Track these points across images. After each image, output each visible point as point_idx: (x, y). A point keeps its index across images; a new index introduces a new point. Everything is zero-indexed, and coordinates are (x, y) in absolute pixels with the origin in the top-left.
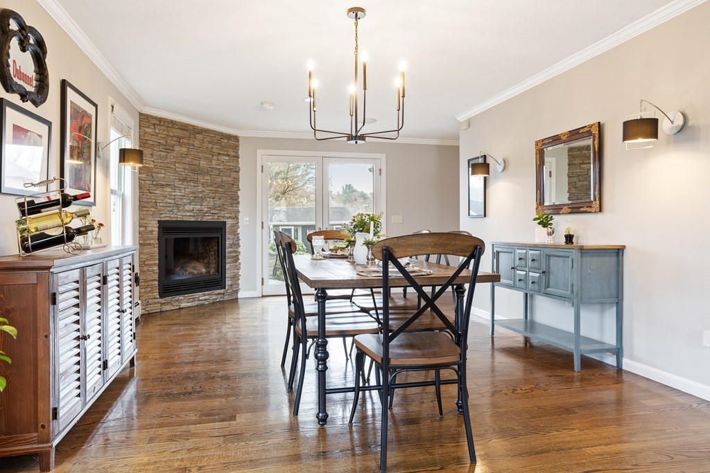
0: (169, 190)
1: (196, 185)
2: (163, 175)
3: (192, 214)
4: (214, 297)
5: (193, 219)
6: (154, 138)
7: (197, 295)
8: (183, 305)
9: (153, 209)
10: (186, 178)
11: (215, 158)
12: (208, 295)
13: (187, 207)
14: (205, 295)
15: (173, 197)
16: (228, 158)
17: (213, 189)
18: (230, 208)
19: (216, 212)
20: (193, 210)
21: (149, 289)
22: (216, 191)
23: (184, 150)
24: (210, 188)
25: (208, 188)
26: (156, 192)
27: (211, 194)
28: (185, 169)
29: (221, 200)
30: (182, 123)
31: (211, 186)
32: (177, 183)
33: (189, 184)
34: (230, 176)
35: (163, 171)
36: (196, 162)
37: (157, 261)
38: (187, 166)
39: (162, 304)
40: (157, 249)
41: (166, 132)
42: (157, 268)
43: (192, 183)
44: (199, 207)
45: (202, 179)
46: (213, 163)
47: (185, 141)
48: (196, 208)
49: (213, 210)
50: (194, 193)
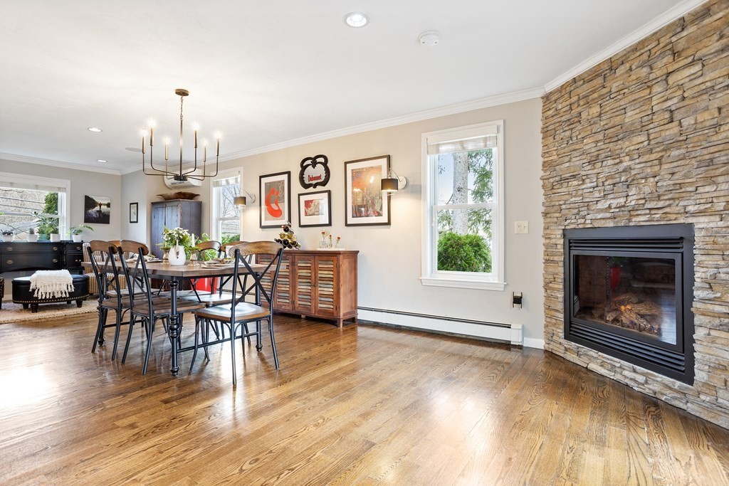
0: (576, 183)
1: (618, 161)
2: (567, 165)
3: (608, 215)
4: (656, 387)
5: (611, 224)
6: (556, 119)
7: (618, 362)
8: (593, 366)
9: (558, 215)
10: (598, 155)
11: (657, 89)
12: (643, 374)
13: (600, 206)
14: (635, 371)
15: (580, 192)
16: (697, 68)
17: (654, 156)
18: (707, 189)
19: (660, 204)
20: (610, 207)
21: (554, 321)
22: (660, 159)
23: (595, 110)
24: (646, 158)
25: (641, 160)
26: (559, 191)
27: (649, 170)
28: (597, 141)
29: (676, 177)
30: (590, 70)
31: (651, 151)
32: (587, 170)
33: (604, 163)
34: (706, 109)
35: (567, 159)
36: (617, 120)
37: (561, 286)
38: (600, 136)
39: (566, 349)
40: (561, 270)
41: (568, 103)
42: (560, 295)
43: (610, 162)
44: (622, 200)
45: (627, 145)
46: (653, 103)
47: (595, 95)
48: (614, 203)
49: (651, 200)
50: (611, 177)
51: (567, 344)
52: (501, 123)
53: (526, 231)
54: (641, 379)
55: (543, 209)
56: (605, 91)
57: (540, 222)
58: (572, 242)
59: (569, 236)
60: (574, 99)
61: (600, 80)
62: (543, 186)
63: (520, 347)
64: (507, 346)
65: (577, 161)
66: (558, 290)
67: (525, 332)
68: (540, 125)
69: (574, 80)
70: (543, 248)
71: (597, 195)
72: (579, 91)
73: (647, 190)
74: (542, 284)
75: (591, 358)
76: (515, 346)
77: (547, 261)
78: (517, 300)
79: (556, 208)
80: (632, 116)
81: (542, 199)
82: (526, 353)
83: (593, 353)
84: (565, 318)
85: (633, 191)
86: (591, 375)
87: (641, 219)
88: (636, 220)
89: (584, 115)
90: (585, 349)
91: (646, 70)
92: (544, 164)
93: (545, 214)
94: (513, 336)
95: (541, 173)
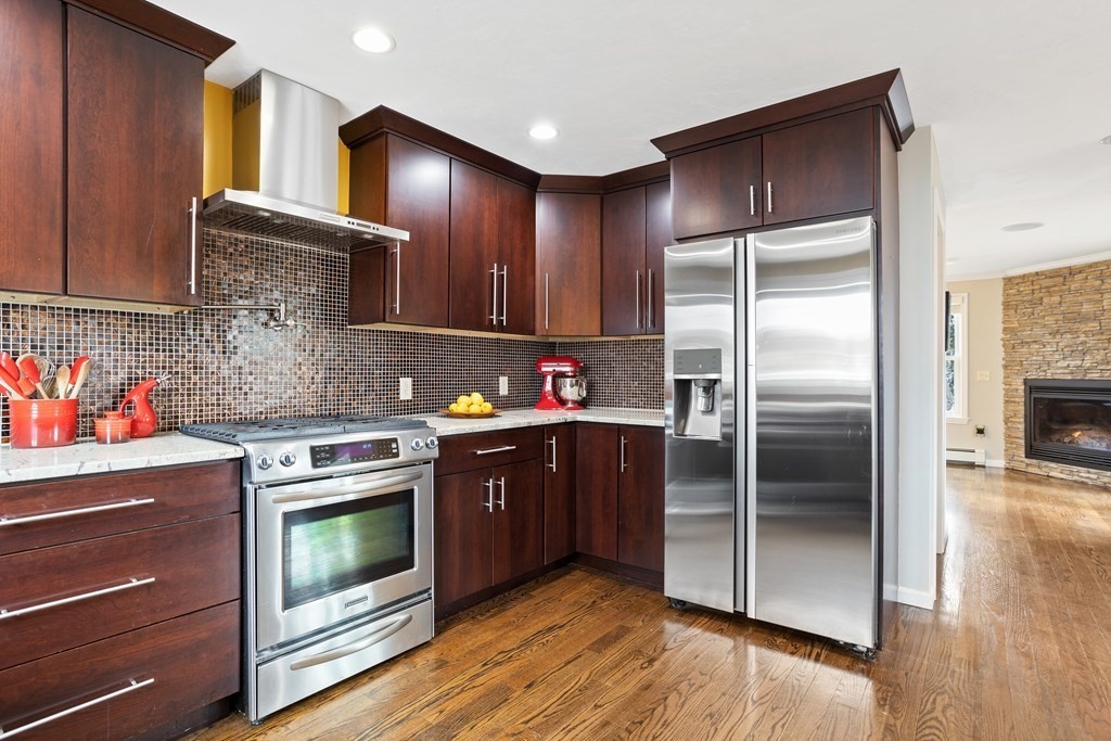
0: (1037, 346)
1: (1075, 336)
2: (1029, 332)
3: (1067, 371)
4: (1106, 480)
5: (1069, 377)
6: (1017, 298)
7: (1075, 468)
8: (1053, 474)
9: (1019, 368)
10: (1058, 330)
12: (1096, 473)
13: (1059, 364)
14: (1089, 472)
15: (1041, 353)
17: (1104, 337)
19: (1108, 368)
20: (1068, 366)
21: (1015, 446)
23: (1056, 299)
24: (1098, 337)
25: (1094, 338)
26: (1020, 350)
27: (1100, 345)
28: (1057, 321)
30: (1053, 270)
31: (1102, 333)
32: (1048, 338)
33: (1064, 336)
35: (1028, 328)
36: (1076, 309)
37: (1022, 420)
38: (1061, 317)
39: (1028, 465)
40: (1023, 408)
41: (1031, 287)
42: (1022, 427)
43: (1069, 336)
44: (1079, 363)
45: (1084, 328)
46: (1104, 304)
47: (1057, 288)
48: (1073, 363)
49: (1102, 364)
50: (1070, 346)
51: (1028, 461)
52: (966, 295)
53: (988, 379)
54: (1095, 477)
55: (1003, 363)
56: (1064, 287)
57: (1001, 373)
58: (1032, 388)
59: (1030, 384)
60: (1037, 287)
61: (1061, 279)
62: (1004, 345)
63: (984, 467)
64: (971, 466)
65: (1038, 331)
66: (1020, 423)
67: (987, 455)
68: (1001, 299)
69: (1037, 274)
70: (1003, 392)
71: (1057, 357)
72: (1041, 282)
73: (1099, 357)
74: (1002, 418)
75: (1051, 469)
76: (979, 466)
77: (1006, 402)
78: (980, 431)
79: (1016, 363)
80: (1086, 308)
81: (1003, 355)
82: (988, 470)
83: (1053, 465)
84: (1026, 443)
85: (1088, 357)
86: (1052, 480)
87: (1095, 376)
88: (1089, 377)
89: (1045, 300)
90: (1046, 463)
91: (1099, 282)
92: (1005, 329)
93: (1005, 367)
94: (977, 458)
95: (1003, 336)
